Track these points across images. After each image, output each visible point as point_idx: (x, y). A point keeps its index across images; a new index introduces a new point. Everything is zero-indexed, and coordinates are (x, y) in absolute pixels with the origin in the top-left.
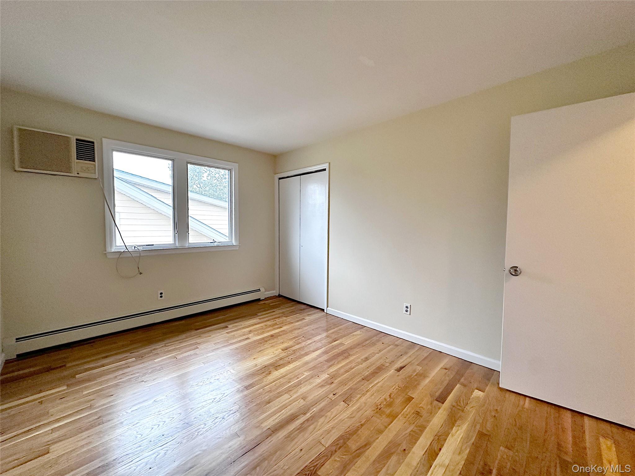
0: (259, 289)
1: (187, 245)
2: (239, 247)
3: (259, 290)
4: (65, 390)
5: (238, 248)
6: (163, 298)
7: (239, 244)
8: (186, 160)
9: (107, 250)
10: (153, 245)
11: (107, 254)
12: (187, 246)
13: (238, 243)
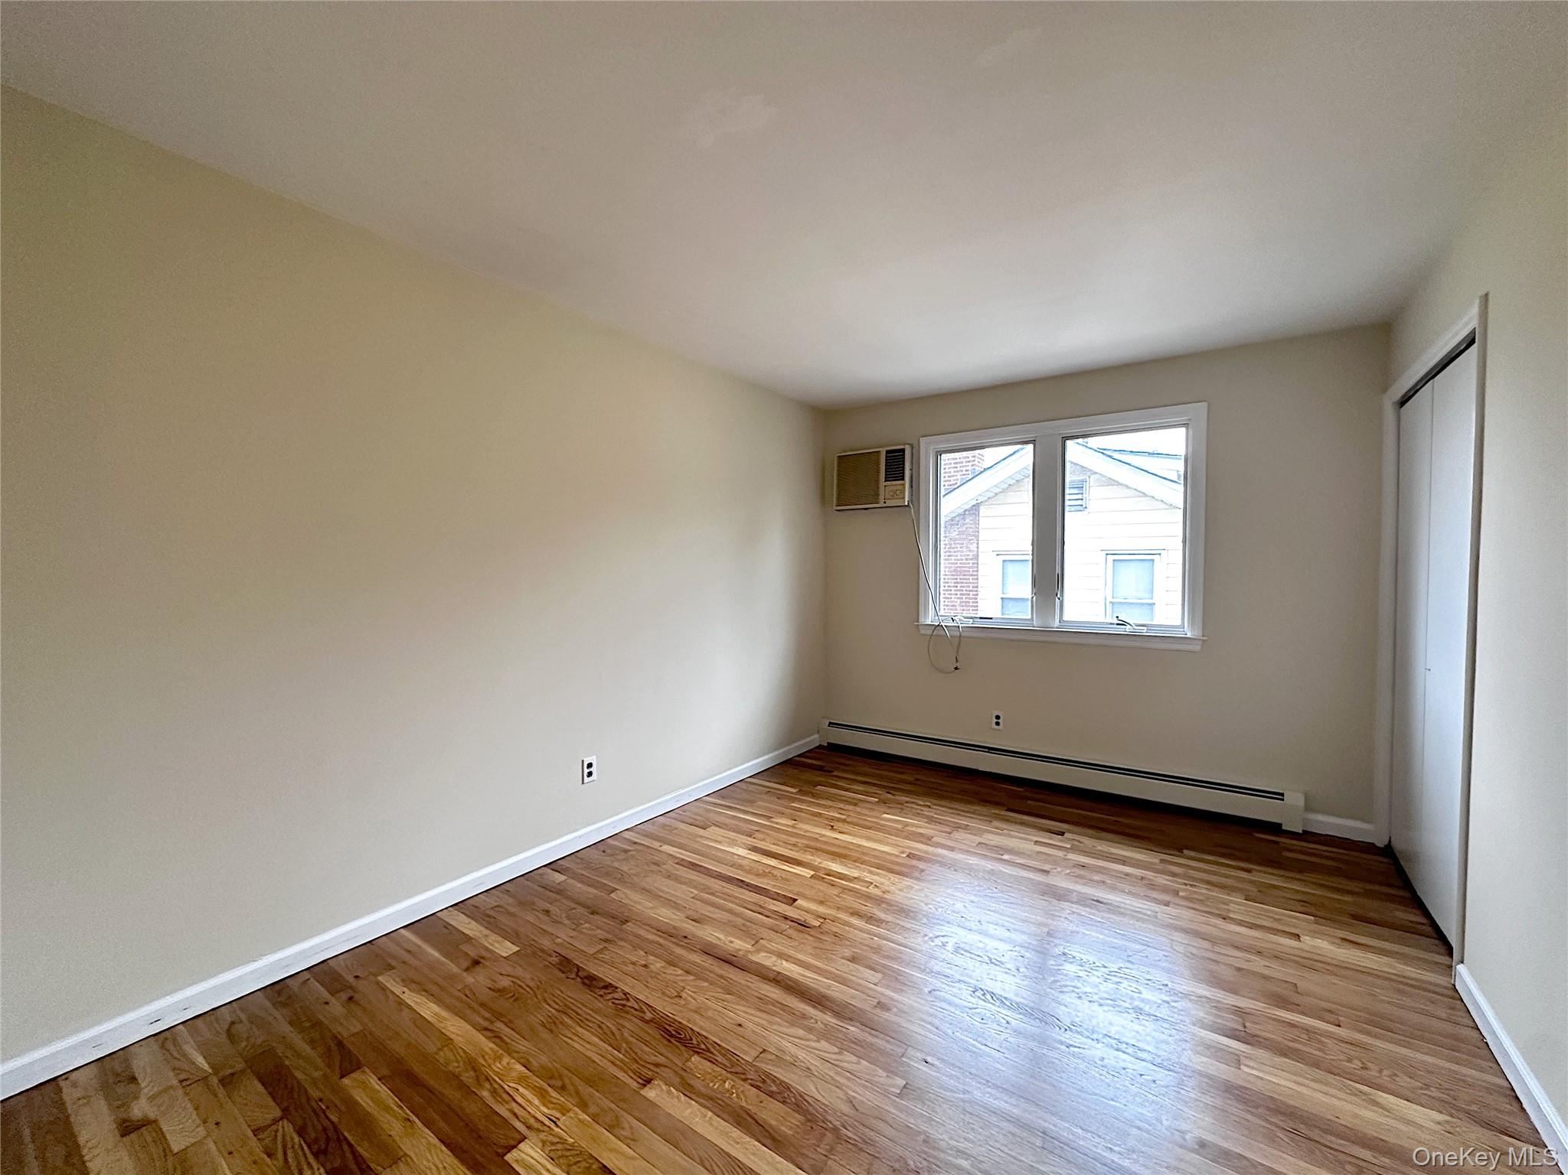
0: (1282, 795)
1: (1056, 624)
2: (1202, 645)
3: (1280, 796)
4: (792, 793)
5: (1198, 648)
6: (1001, 727)
7: (1203, 636)
8: (1060, 434)
9: (920, 620)
10: (991, 618)
11: (920, 627)
12: (1056, 626)
13: (1201, 634)
